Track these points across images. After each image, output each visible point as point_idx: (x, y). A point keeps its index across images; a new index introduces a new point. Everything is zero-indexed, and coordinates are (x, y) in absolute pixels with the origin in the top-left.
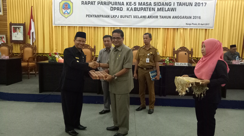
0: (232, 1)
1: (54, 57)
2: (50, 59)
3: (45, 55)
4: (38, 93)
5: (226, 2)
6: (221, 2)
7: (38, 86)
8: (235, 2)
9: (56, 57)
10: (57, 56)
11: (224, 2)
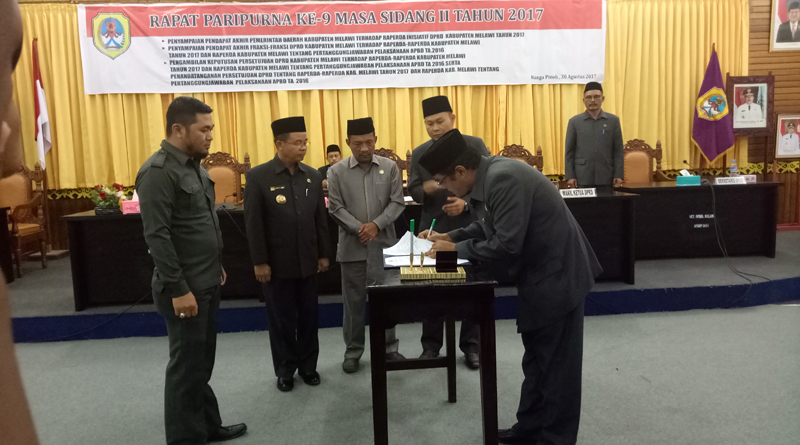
0: (649, 5)
1: (113, 197)
2: (101, 203)
3: (85, 195)
4: (71, 311)
5: (633, 6)
6: (618, 7)
7: (69, 291)
8: (656, 5)
9: (119, 198)
10: (121, 194)
11: (626, 9)
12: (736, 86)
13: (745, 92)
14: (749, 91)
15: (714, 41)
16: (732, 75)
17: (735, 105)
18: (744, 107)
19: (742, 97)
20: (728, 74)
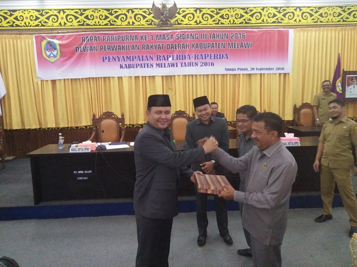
12: (347, 76)
13: (352, 79)
14: (354, 78)
15: (340, 52)
16: (345, 70)
17: (347, 86)
18: (351, 87)
19: (350, 82)
20: (343, 69)
